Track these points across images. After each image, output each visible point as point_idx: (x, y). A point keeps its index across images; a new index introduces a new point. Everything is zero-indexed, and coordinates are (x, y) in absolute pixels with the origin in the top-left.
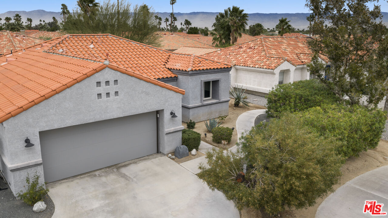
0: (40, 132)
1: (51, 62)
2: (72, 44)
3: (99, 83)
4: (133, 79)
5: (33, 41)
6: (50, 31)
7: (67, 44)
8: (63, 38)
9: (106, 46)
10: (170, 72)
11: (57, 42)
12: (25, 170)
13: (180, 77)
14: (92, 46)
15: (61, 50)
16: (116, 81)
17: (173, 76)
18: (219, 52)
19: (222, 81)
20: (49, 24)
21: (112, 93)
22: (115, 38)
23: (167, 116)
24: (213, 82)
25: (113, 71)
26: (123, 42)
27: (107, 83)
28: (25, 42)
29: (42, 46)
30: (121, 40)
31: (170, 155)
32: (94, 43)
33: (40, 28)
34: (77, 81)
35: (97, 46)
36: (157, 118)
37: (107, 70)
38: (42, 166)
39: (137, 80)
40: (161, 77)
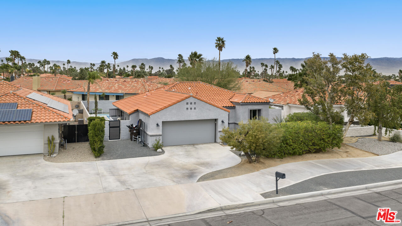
0: (162, 122)
1: (169, 95)
2: (179, 87)
3: (187, 103)
4: (203, 102)
5: (156, 86)
6: (167, 78)
7: (177, 87)
8: (175, 84)
9: (198, 88)
10: (231, 103)
11: (172, 86)
12: (155, 137)
13: (237, 106)
14: (190, 88)
15: (174, 90)
16: (195, 103)
17: (232, 105)
18: (282, 94)
19: (263, 110)
20: (167, 71)
21: (193, 108)
22: (204, 84)
23: (219, 122)
24: (258, 110)
25: (194, 98)
26: (208, 86)
27: (191, 103)
28: (151, 86)
29: (164, 88)
30: (207, 85)
31: (220, 143)
32: (191, 87)
33: (159, 74)
34: (179, 102)
35: (193, 88)
36: (215, 124)
37: (191, 98)
38: (162, 136)
39: (205, 103)
40: (225, 106)
